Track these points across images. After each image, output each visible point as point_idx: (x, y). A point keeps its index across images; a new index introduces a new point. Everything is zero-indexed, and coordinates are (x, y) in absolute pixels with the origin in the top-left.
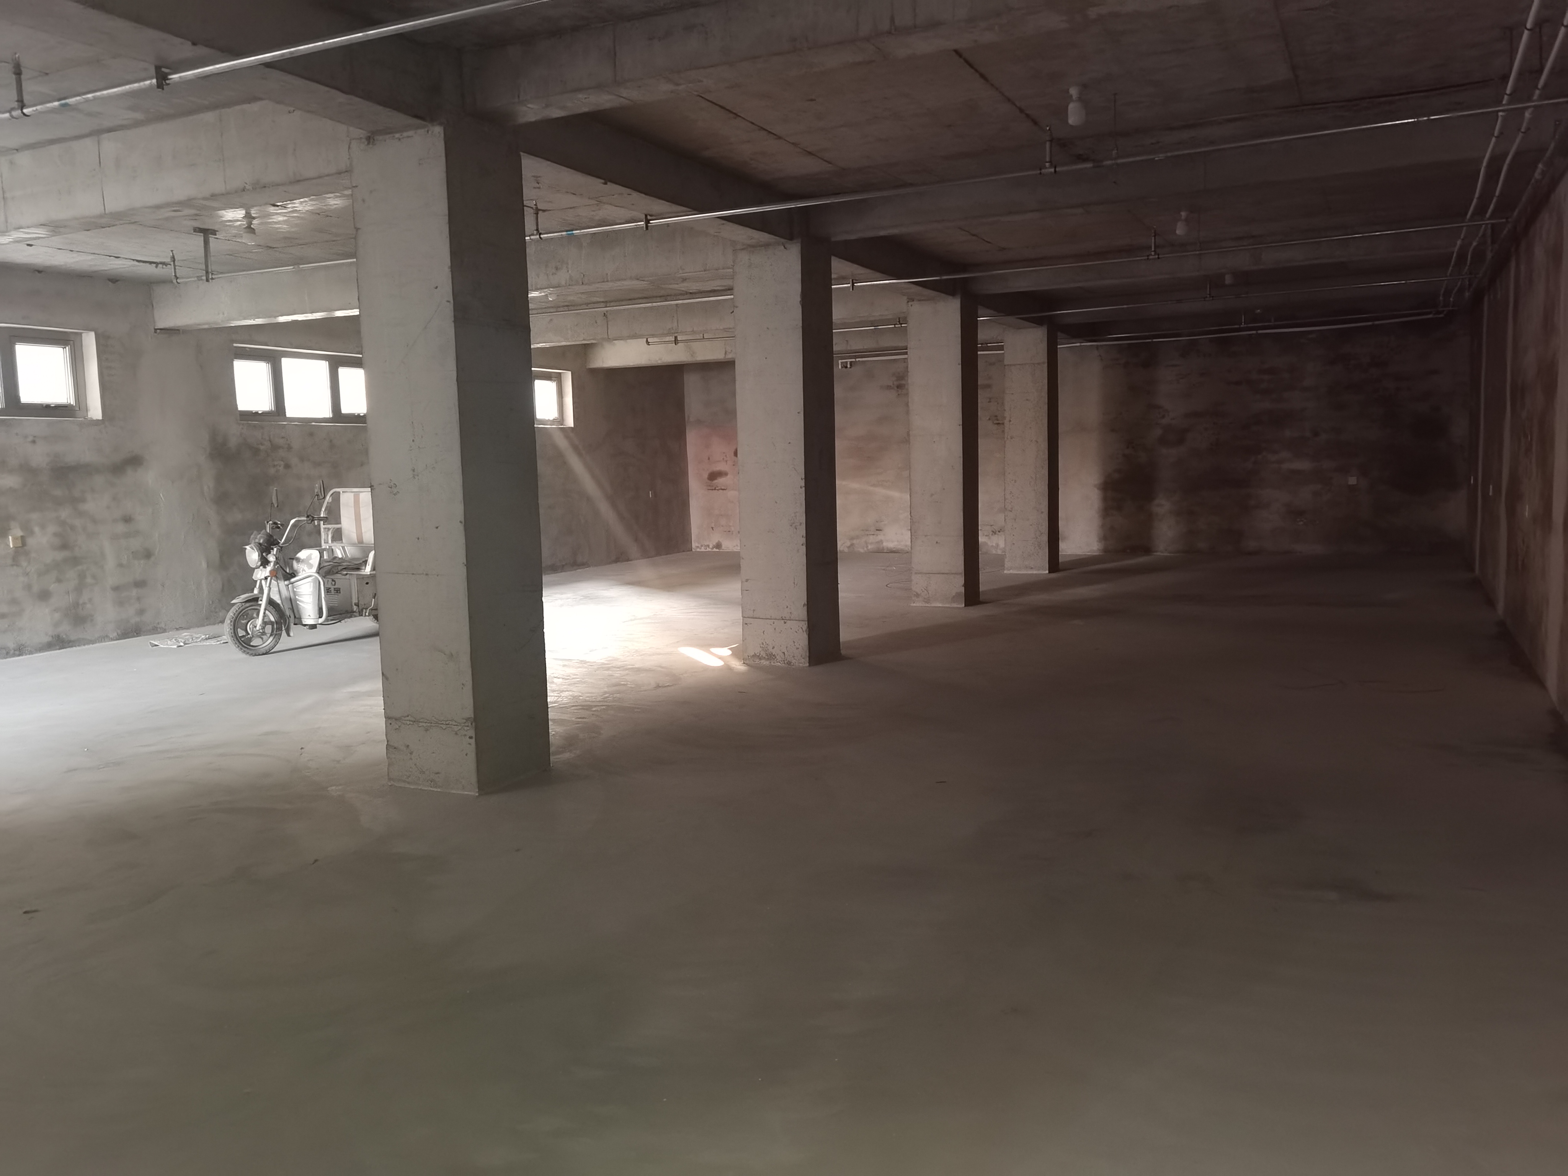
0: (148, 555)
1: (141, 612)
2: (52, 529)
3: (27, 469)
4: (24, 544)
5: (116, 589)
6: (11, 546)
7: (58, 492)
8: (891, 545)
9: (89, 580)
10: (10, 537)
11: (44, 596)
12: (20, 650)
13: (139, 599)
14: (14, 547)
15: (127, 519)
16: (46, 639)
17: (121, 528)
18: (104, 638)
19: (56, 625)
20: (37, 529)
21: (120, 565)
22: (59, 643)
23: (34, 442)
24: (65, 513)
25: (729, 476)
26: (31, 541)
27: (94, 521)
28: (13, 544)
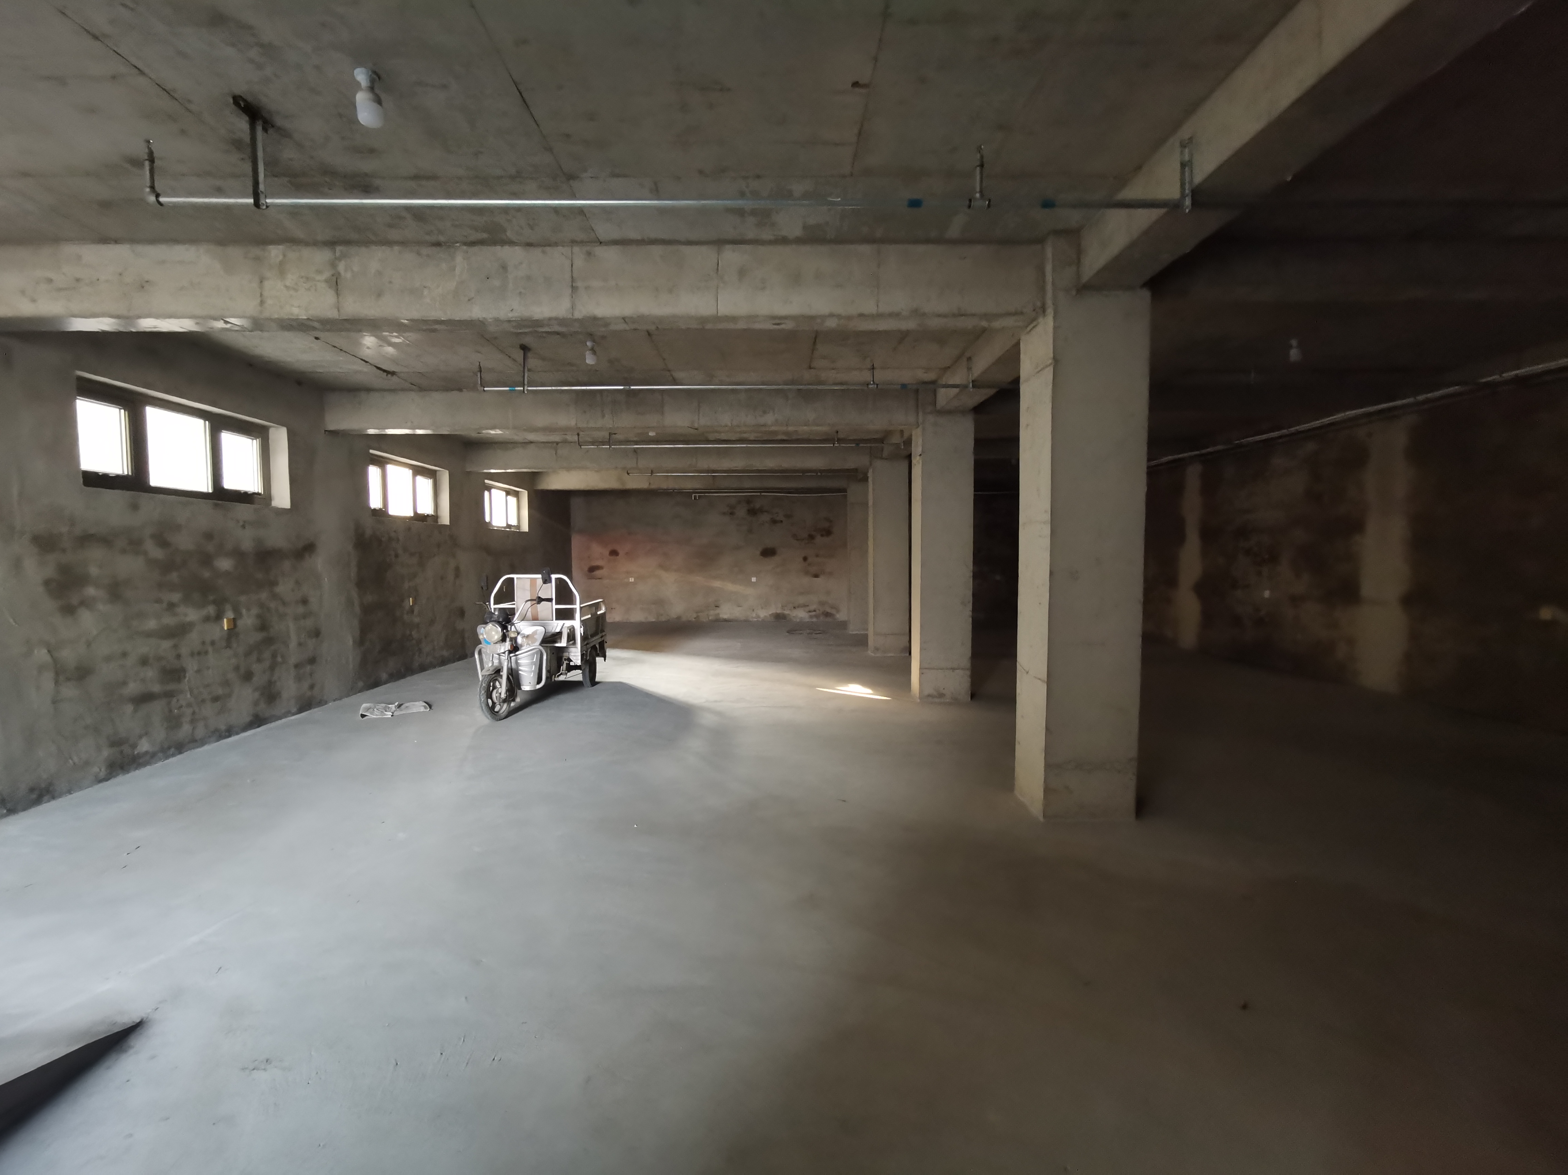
0: (316, 633)
1: (312, 687)
2: (255, 611)
3: (238, 554)
4: (235, 626)
5: (297, 666)
6: (226, 628)
7: (259, 576)
8: (725, 617)
9: (279, 659)
10: (225, 620)
11: (248, 676)
12: (229, 732)
13: (311, 674)
14: (228, 629)
15: (305, 601)
16: (248, 719)
17: (301, 610)
18: (288, 714)
19: (256, 703)
20: (244, 611)
21: (300, 644)
22: (258, 721)
23: (243, 527)
24: (264, 595)
25: (604, 570)
26: (240, 623)
27: (284, 604)
28: (228, 626)
